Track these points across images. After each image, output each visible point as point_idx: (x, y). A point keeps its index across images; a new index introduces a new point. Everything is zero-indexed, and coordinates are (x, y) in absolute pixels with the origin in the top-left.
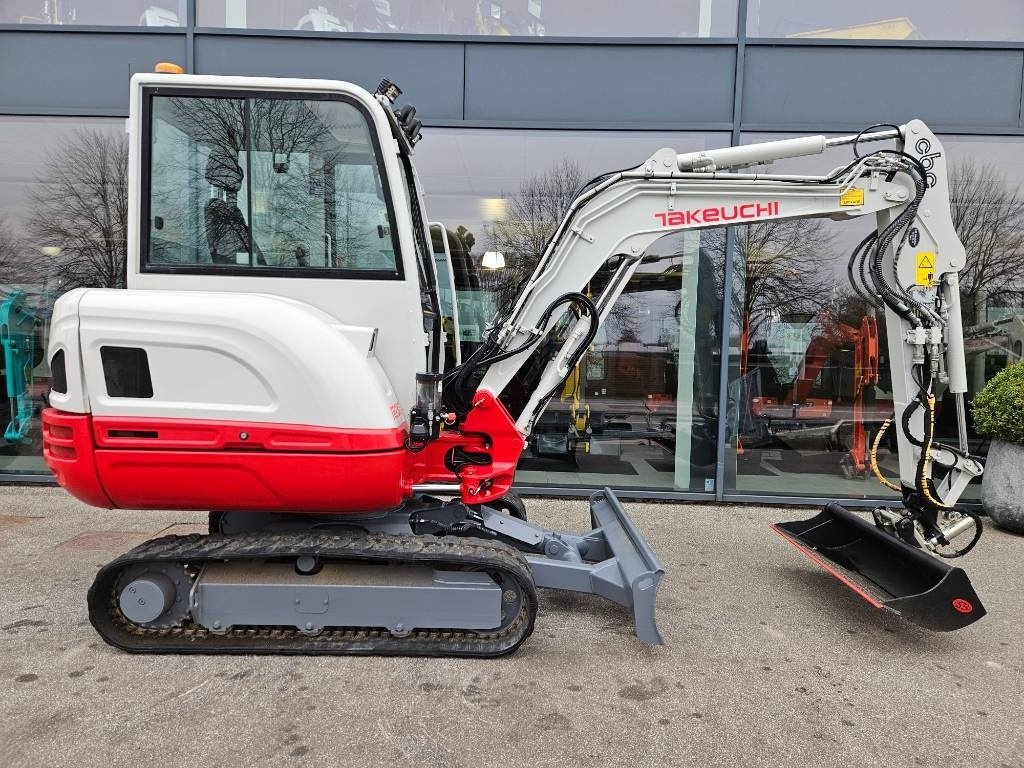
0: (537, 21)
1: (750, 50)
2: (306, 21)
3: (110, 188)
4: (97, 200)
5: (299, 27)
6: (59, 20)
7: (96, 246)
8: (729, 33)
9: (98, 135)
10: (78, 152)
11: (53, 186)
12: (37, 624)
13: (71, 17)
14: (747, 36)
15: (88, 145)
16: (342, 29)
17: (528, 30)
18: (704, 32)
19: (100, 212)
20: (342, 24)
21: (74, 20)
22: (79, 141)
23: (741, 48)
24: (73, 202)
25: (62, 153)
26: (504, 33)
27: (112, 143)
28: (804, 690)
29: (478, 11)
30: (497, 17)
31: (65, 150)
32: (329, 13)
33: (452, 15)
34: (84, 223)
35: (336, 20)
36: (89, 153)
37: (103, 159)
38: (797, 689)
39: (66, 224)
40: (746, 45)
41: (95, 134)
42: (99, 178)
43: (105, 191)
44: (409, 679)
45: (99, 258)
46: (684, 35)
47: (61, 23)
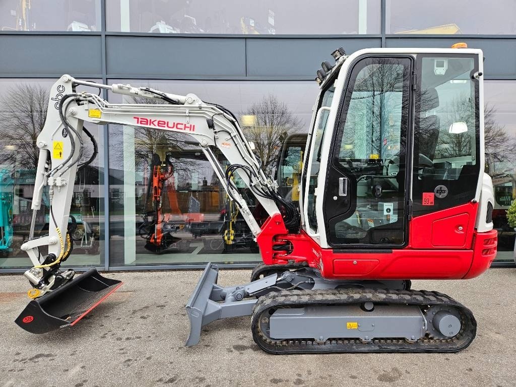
0: (272, 27)
1: (388, 40)
2: (155, 28)
3: (35, 114)
4: (28, 120)
5: (151, 31)
6: (27, 29)
7: (28, 144)
8: (377, 32)
9: (28, 86)
10: (18, 96)
11: (5, 113)
12: (48, 356)
13: (33, 27)
14: (386, 33)
15: (23, 92)
16: (174, 32)
17: (268, 32)
18: (363, 31)
19: (30, 126)
20: (174, 30)
21: (35, 28)
22: (18, 90)
23: (383, 39)
24: (16, 122)
25: (9, 96)
26: (256, 33)
27: (36, 91)
28: (471, 370)
29: (242, 22)
30: (253, 25)
31: (10, 95)
32: (166, 24)
33: (228, 24)
34: (21, 132)
35: (171, 28)
36: (23, 96)
37: (31, 99)
38: (467, 370)
39: (11, 133)
40: (386, 38)
41: (27, 86)
42: (29, 108)
43: (32, 115)
44: (263, 377)
45: (29, 150)
46: (353, 33)
47: (28, 30)
